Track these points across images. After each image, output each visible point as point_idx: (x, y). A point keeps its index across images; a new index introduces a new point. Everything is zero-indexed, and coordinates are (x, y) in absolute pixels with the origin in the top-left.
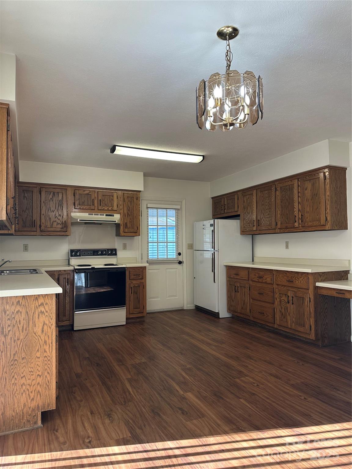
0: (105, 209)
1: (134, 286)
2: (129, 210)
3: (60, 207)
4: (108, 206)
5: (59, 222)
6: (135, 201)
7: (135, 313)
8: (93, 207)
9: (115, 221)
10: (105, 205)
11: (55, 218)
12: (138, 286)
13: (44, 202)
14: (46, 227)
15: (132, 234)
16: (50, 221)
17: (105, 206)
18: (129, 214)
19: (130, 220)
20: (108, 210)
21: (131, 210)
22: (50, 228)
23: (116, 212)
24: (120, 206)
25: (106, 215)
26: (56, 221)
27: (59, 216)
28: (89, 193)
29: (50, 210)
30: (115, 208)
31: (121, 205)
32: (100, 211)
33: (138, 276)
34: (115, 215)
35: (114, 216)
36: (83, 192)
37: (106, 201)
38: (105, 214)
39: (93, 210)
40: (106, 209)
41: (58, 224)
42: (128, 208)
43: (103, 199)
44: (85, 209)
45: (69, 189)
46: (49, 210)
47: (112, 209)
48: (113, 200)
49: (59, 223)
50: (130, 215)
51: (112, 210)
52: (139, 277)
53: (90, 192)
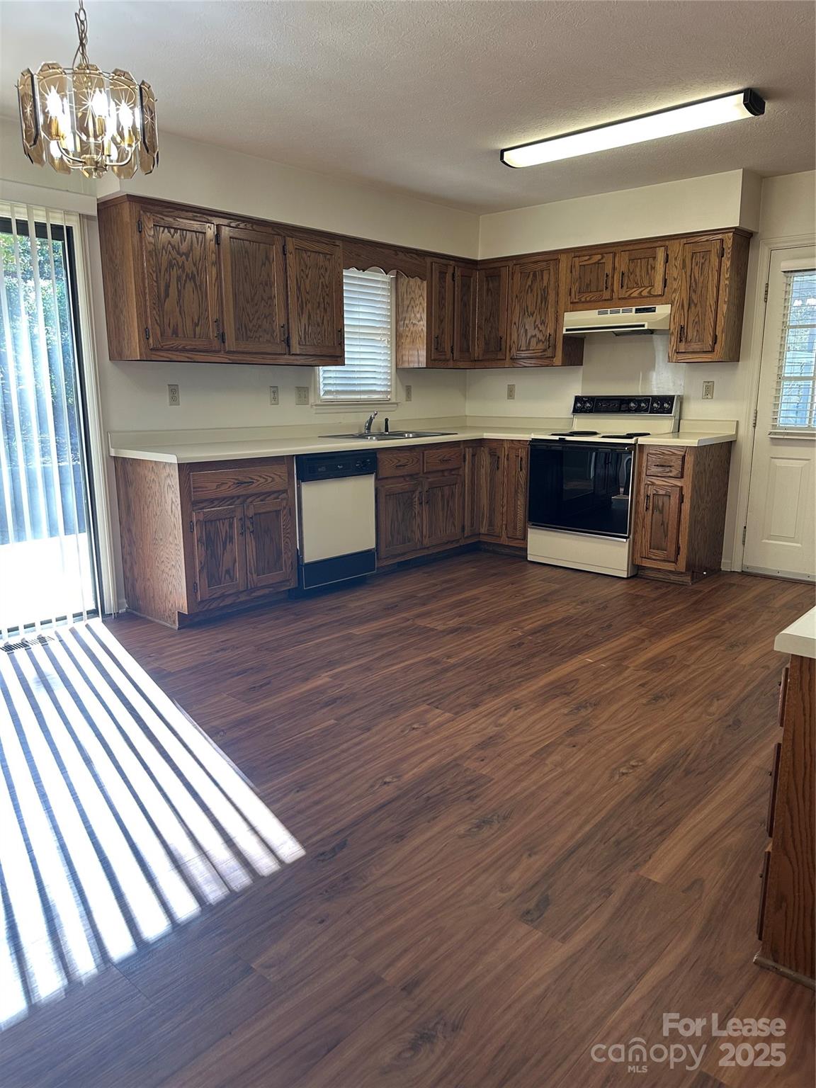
0: (632, 296)
1: (655, 492)
2: (695, 291)
3: (544, 303)
4: (642, 287)
5: (541, 337)
6: (712, 260)
7: (654, 557)
8: (607, 295)
9: (643, 326)
10: (635, 285)
11: (535, 329)
12: (665, 495)
13: (517, 296)
14: (519, 351)
15: (697, 356)
16: (526, 335)
17: (633, 288)
18: (696, 302)
19: (697, 320)
20: (641, 296)
21: (700, 289)
22: (525, 351)
23: (662, 298)
24: (674, 282)
25: (638, 311)
26: (535, 335)
27: (541, 324)
28: (600, 260)
29: (528, 312)
30: (658, 289)
31: (675, 279)
32: (625, 302)
33: (668, 469)
34: (658, 307)
35: (654, 311)
36: (589, 259)
37: (638, 274)
38: (634, 309)
39: (608, 300)
40: (635, 294)
41: (539, 341)
42: (694, 285)
43: (631, 270)
44: (590, 301)
45: (563, 258)
46: (525, 314)
47: (649, 292)
48: (653, 268)
49: (541, 340)
50: (696, 305)
51: (651, 295)
52: (671, 471)
53: (602, 258)
